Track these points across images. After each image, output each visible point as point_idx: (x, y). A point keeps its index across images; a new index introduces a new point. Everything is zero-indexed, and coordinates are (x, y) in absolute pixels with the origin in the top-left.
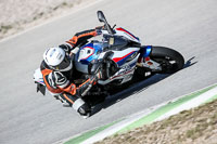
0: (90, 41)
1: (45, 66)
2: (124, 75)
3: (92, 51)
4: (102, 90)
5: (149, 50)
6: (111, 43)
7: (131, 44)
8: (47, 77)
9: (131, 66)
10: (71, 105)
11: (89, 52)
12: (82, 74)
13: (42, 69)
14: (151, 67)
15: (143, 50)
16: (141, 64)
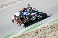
4: (28, 22)
6: (31, 11)
7: (36, 12)
10: (21, 25)
11: (25, 13)
12: (23, 18)
14: (40, 17)
16: (38, 16)
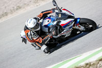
0: (49, 15)
1: (26, 28)
2: (66, 33)
3: (50, 21)
4: (55, 41)
5: (78, 20)
6: (60, 16)
7: (70, 17)
8: (27, 34)
9: (70, 28)
10: (40, 48)
11: (48, 21)
12: (45, 32)
13: (25, 30)
14: (80, 29)
15: (76, 20)
16: (75, 27)
